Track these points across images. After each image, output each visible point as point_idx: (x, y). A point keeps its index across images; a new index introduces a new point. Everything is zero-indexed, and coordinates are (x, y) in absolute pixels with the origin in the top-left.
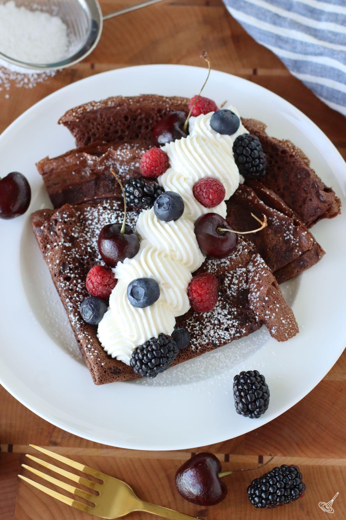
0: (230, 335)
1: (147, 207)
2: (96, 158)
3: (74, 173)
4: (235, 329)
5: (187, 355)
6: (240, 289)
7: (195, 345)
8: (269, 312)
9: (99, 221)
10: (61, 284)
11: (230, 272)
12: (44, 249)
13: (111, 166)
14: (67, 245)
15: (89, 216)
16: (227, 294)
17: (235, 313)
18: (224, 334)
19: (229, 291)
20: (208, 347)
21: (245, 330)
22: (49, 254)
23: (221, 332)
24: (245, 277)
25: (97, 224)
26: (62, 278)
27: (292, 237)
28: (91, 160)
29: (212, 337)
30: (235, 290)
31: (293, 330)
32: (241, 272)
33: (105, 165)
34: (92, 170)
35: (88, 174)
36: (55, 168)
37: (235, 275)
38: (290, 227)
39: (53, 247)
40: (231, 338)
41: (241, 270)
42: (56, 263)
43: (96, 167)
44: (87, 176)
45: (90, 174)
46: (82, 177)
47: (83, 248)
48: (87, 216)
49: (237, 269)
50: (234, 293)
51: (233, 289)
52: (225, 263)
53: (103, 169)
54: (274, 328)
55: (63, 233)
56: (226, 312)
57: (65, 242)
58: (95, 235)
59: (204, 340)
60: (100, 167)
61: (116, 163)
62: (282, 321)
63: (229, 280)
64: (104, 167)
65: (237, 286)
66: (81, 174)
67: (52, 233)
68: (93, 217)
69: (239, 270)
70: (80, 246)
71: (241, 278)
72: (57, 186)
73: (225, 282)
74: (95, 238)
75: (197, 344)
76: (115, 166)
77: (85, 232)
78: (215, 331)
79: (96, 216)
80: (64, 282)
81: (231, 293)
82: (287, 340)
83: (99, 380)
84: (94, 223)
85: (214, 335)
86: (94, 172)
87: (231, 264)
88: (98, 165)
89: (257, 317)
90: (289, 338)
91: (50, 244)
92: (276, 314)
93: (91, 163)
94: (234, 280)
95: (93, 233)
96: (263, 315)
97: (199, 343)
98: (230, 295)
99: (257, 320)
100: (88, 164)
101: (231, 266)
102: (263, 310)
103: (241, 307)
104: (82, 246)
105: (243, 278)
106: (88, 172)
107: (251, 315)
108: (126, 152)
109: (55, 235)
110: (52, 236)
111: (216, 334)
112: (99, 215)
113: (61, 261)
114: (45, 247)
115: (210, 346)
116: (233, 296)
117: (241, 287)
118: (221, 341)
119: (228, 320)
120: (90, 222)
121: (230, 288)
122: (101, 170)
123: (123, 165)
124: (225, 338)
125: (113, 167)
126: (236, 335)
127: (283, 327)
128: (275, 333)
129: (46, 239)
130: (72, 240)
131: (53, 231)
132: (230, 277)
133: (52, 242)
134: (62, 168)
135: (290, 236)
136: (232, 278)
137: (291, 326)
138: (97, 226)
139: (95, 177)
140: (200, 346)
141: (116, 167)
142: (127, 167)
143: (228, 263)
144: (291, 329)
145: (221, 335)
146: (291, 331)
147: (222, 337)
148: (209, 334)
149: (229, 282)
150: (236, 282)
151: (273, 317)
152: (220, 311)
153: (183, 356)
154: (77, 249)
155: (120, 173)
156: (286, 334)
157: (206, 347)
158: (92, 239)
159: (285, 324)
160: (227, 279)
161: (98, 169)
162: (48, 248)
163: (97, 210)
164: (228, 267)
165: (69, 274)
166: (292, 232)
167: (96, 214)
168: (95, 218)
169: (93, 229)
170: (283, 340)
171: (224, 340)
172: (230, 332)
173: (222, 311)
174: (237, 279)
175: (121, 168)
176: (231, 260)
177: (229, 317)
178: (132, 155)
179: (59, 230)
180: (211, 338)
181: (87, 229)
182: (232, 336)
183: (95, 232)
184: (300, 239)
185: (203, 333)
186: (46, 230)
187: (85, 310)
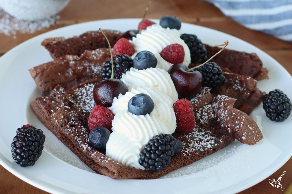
0: (211, 144)
1: (126, 70)
2: (77, 58)
3: (59, 74)
4: (214, 140)
5: (181, 160)
6: (210, 118)
7: (186, 153)
8: (238, 122)
9: (87, 94)
10: (68, 130)
11: (199, 109)
12: (48, 113)
13: (88, 68)
14: (67, 107)
15: (78, 93)
16: (201, 123)
17: (211, 133)
18: (206, 145)
19: (202, 120)
20: (196, 154)
21: (222, 140)
22: (54, 115)
23: (203, 144)
24: (212, 110)
25: (86, 96)
26: (68, 125)
27: (240, 87)
28: (73, 61)
29: (198, 147)
30: (206, 119)
31: (259, 135)
32: (208, 107)
33: (83, 66)
34: (74, 71)
35: (71, 74)
36: (45, 68)
37: (203, 110)
38: (237, 81)
39: (56, 110)
40: (212, 147)
41: (207, 107)
42: (62, 118)
43: (77, 68)
44: (70, 75)
45: (73, 74)
46: (66, 77)
47: (79, 110)
48: (77, 94)
49: (204, 107)
50: (206, 121)
51: (204, 119)
52: (195, 101)
53: (82, 69)
54: (244, 135)
55: (62, 100)
56: (203, 133)
57: (65, 105)
58: (86, 104)
59: (192, 149)
60: (79, 67)
61: (91, 65)
62: (249, 128)
63: (200, 114)
64: (82, 67)
65: (207, 117)
66: (65, 75)
67: (53, 102)
68: (82, 93)
69: (206, 107)
70: (77, 109)
71: (209, 111)
72: (48, 84)
73: (197, 115)
74: (87, 105)
75: (187, 152)
76: (90, 68)
77: (78, 103)
78: (199, 143)
79: (84, 92)
80: (70, 128)
81: (204, 122)
82: (255, 143)
83: (118, 171)
84: (84, 97)
85: (198, 146)
86: (75, 73)
87: (199, 101)
88: (78, 65)
89: (229, 129)
90: (257, 141)
91: (53, 109)
92: (244, 122)
93: (73, 63)
94: (204, 113)
95: (85, 103)
96: (233, 125)
97: (188, 152)
98: (203, 123)
99: (230, 131)
100: (70, 65)
101: (199, 103)
102: (233, 121)
103: (214, 129)
104: (79, 109)
105: (210, 111)
106: (70, 72)
107: (224, 131)
108: (99, 50)
109: (56, 102)
110: (54, 104)
111: (200, 145)
112: (86, 91)
113: (65, 116)
114: (50, 112)
115: (198, 153)
116: (205, 123)
117: (210, 117)
118: (205, 149)
119: (206, 137)
120: (80, 97)
121: (202, 119)
122: (80, 71)
123: (97, 66)
124: (208, 147)
125: (89, 69)
126: (215, 145)
127: (251, 132)
128: (246, 138)
129: (49, 106)
130: (70, 104)
131: (54, 101)
132: (200, 112)
133: (54, 108)
134: (51, 68)
135: (238, 87)
136: (202, 113)
137: (256, 132)
138: (87, 98)
139: (76, 76)
140: (190, 153)
141: (92, 68)
142: (100, 68)
143: (197, 100)
144: (257, 134)
145: (204, 145)
146: (258, 136)
147: (205, 146)
148: (194, 146)
149: (200, 115)
150: (206, 114)
151: (242, 125)
152: (198, 133)
153: (178, 161)
154: (75, 111)
155: (95, 72)
156: (254, 138)
157: (194, 154)
158: (84, 106)
159: (252, 130)
160: (198, 114)
161: (77, 69)
162: (52, 112)
163: (84, 88)
164: (198, 104)
165: (73, 123)
166: (238, 84)
167: (84, 91)
168: (84, 93)
169: (84, 101)
170: (253, 144)
171: (208, 149)
172: (211, 142)
173: (200, 133)
174: (206, 112)
175: (95, 68)
176: (198, 99)
177: (207, 135)
178: (104, 52)
179: (59, 98)
180: (196, 148)
181: (79, 102)
182: (213, 145)
183: (86, 102)
184: (246, 84)
185: (189, 146)
186: (48, 101)
187: (93, 136)
